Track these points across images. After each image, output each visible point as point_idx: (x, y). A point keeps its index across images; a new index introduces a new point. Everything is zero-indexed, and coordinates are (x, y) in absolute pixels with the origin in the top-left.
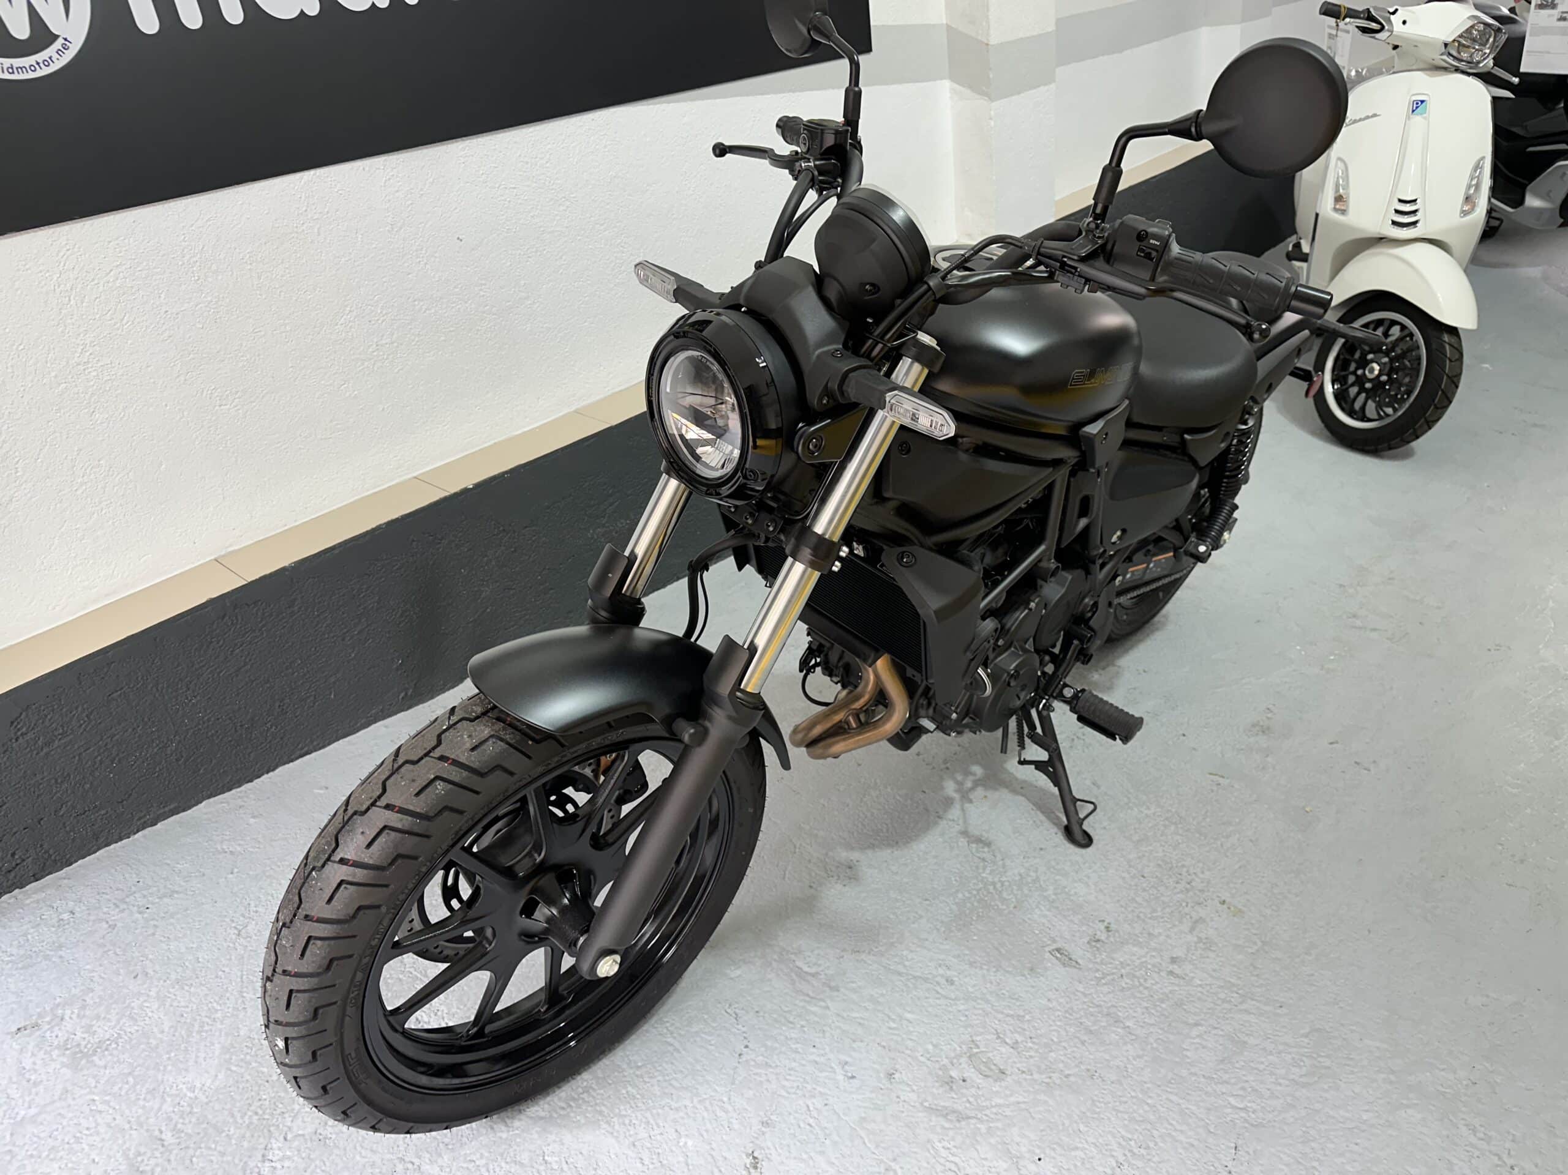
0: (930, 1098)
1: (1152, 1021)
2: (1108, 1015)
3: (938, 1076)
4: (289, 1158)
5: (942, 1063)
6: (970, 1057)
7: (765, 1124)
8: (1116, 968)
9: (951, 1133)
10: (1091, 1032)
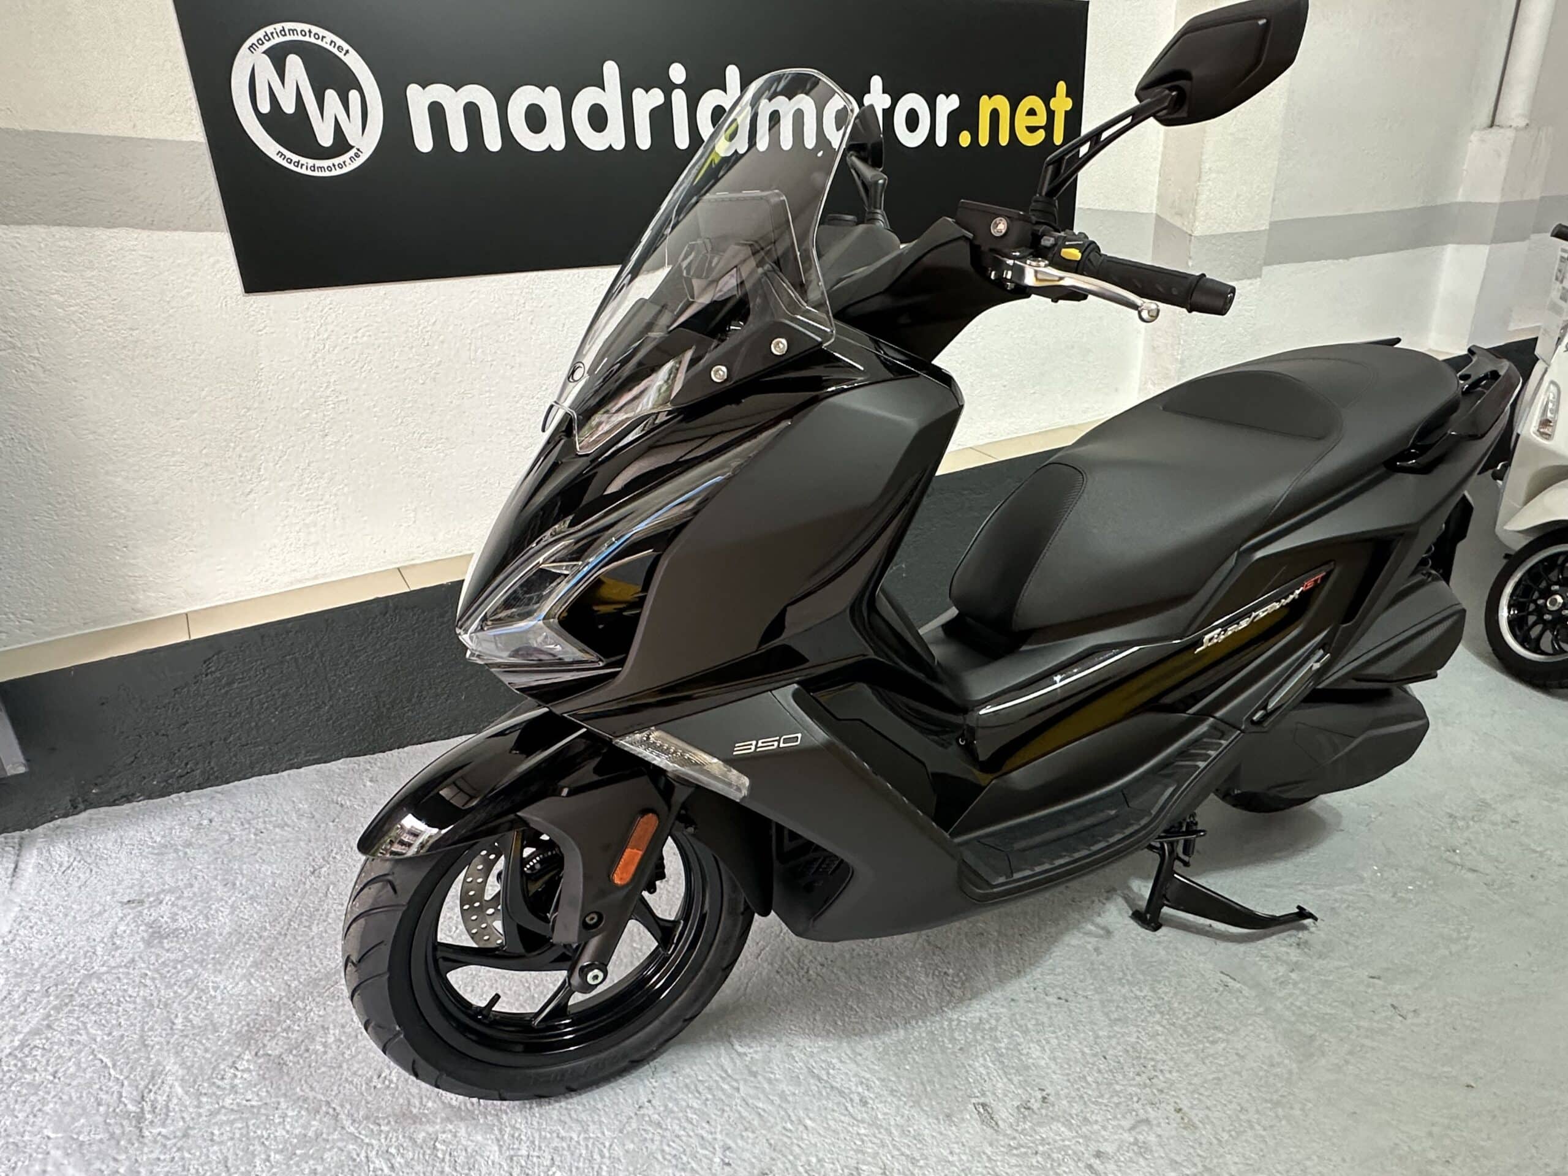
8: (1033, 1142)
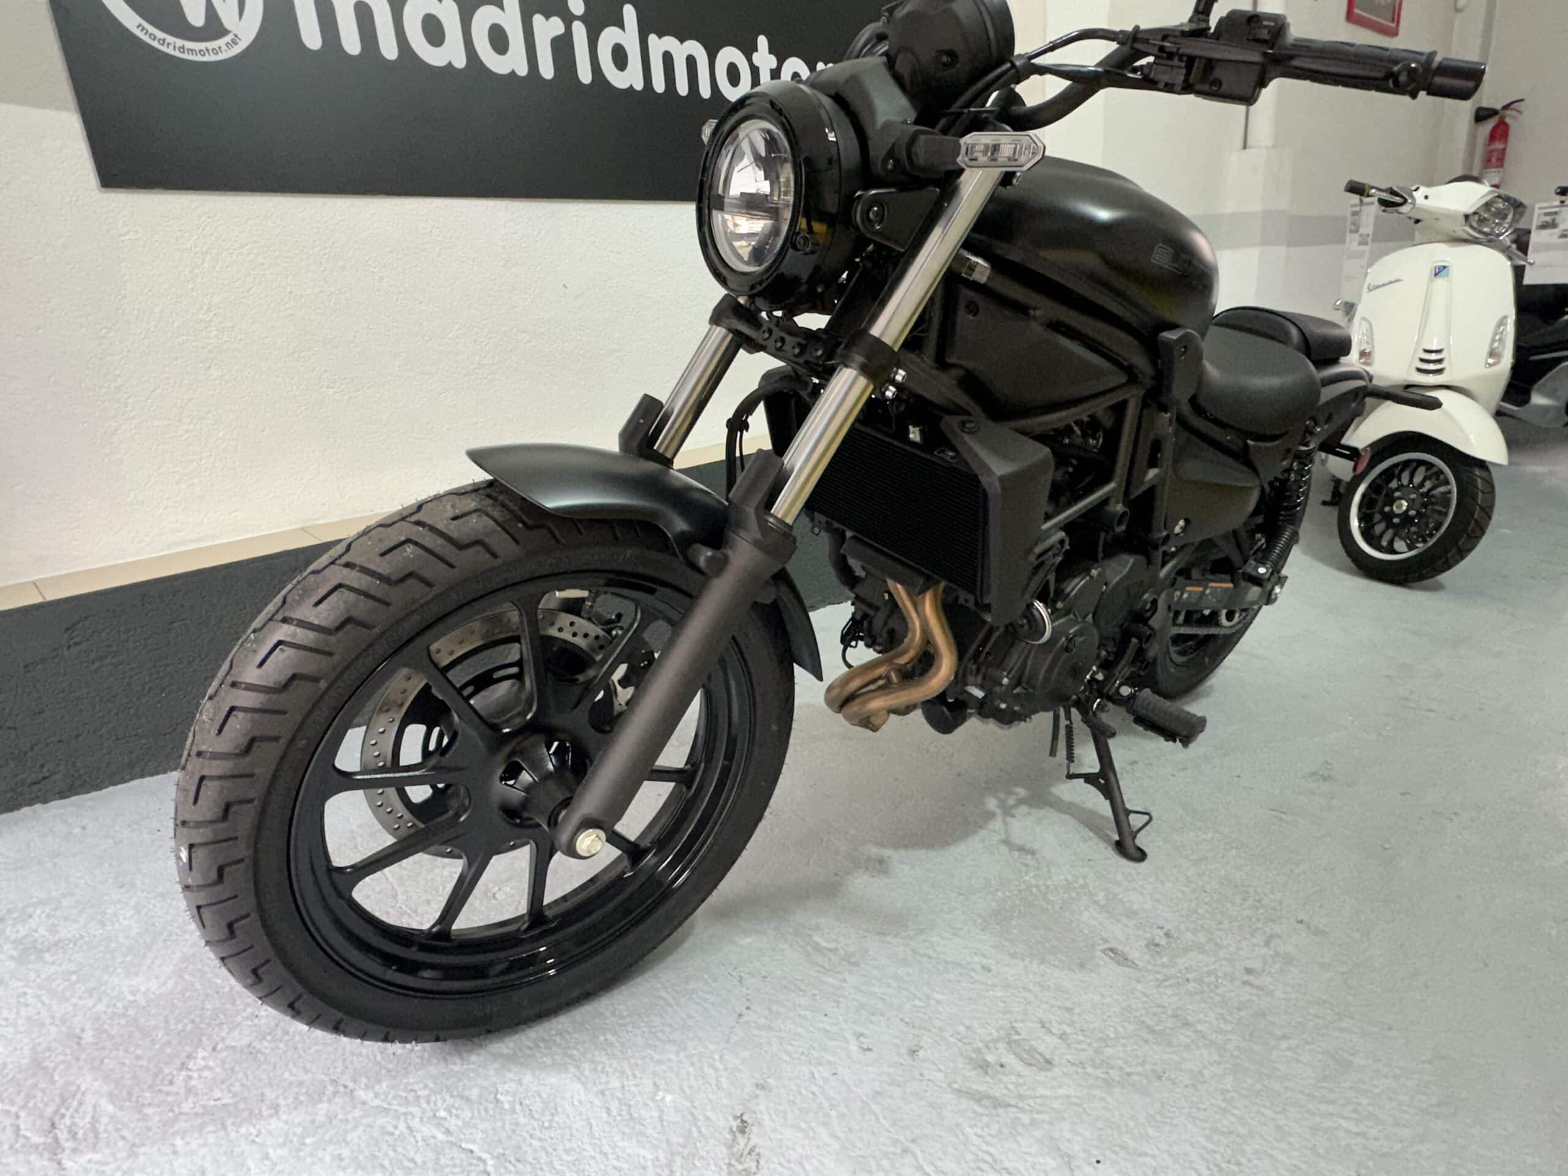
0: (959, 1080)
1: (1229, 1027)
2: (1175, 1016)
3: (971, 1059)
4: (209, 1068)
5: (975, 1046)
6: (1009, 1043)
7: (760, 1086)
8: (1181, 972)
9: (985, 1120)
10: (1154, 1032)
